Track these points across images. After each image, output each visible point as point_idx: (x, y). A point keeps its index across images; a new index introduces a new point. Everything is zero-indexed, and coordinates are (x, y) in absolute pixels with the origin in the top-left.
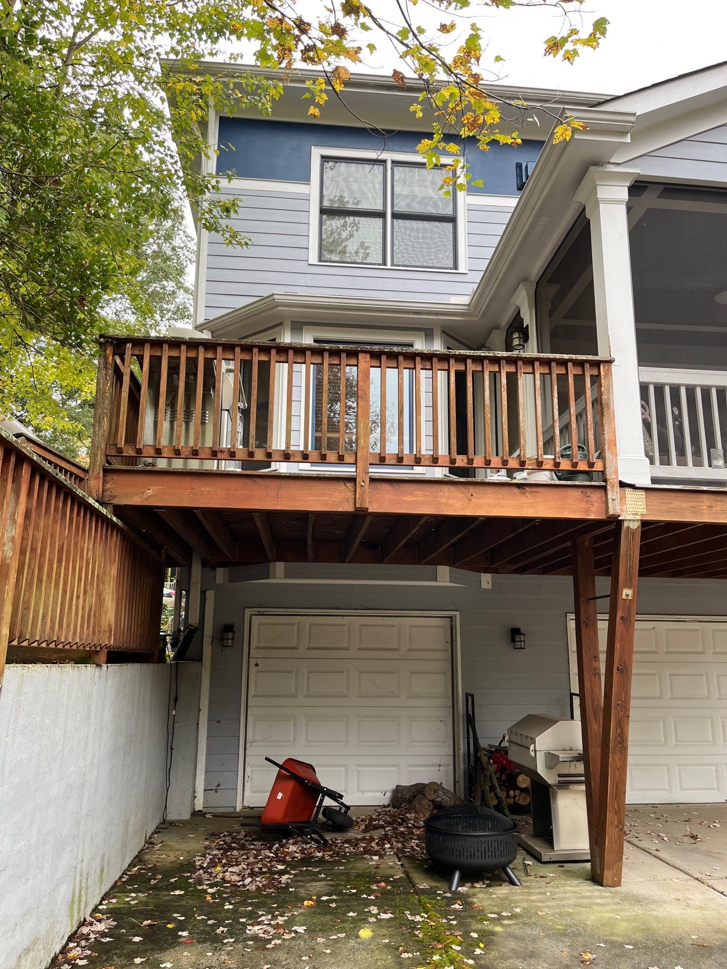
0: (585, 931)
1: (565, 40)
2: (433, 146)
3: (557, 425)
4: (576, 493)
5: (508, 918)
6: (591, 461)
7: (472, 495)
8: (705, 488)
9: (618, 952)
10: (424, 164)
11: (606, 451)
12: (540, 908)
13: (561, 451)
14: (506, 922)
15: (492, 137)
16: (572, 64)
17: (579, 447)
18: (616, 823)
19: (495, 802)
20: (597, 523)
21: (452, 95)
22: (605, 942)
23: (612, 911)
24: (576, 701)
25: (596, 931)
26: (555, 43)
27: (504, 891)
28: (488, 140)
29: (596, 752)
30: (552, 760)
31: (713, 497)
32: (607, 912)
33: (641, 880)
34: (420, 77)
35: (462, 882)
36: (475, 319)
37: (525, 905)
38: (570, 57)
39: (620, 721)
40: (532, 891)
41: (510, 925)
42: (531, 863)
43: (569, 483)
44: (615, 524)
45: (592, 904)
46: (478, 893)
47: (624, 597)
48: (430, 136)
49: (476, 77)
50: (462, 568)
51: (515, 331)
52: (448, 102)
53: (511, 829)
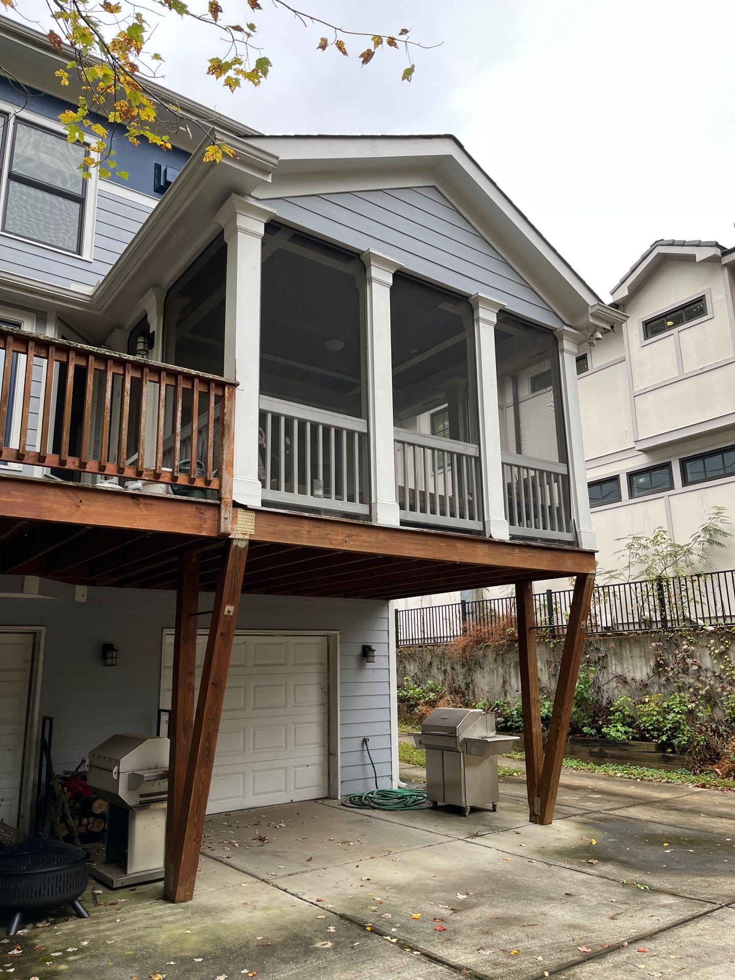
0: (156, 951)
1: (228, 66)
2: (78, 120)
3: (178, 438)
4: (191, 509)
5: (74, 953)
6: (208, 478)
7: (81, 501)
8: (306, 515)
9: (188, 967)
10: (66, 136)
11: (224, 471)
12: (109, 937)
13: (180, 465)
14: (71, 958)
15: (142, 132)
16: (232, 91)
17: (198, 463)
18: (194, 836)
19: (66, 833)
20: (207, 540)
21: (105, 75)
22: (175, 959)
23: (183, 927)
24: (165, 717)
25: (166, 950)
26: (219, 65)
27: (71, 926)
28: (138, 134)
29: (182, 769)
30: (135, 780)
31: (313, 523)
32: (179, 929)
33: (212, 890)
34: (73, 45)
35: (21, 926)
36: (98, 313)
37: (93, 936)
38: (232, 84)
39: (209, 735)
40: (101, 920)
41: (76, 960)
42: (100, 892)
43: (185, 498)
44: (224, 542)
45: (163, 923)
46: (41, 933)
47: (226, 613)
48: (75, 108)
49: (134, 67)
50: (55, 579)
51: (140, 336)
52: (100, 80)
53: (84, 859)
